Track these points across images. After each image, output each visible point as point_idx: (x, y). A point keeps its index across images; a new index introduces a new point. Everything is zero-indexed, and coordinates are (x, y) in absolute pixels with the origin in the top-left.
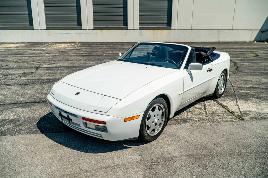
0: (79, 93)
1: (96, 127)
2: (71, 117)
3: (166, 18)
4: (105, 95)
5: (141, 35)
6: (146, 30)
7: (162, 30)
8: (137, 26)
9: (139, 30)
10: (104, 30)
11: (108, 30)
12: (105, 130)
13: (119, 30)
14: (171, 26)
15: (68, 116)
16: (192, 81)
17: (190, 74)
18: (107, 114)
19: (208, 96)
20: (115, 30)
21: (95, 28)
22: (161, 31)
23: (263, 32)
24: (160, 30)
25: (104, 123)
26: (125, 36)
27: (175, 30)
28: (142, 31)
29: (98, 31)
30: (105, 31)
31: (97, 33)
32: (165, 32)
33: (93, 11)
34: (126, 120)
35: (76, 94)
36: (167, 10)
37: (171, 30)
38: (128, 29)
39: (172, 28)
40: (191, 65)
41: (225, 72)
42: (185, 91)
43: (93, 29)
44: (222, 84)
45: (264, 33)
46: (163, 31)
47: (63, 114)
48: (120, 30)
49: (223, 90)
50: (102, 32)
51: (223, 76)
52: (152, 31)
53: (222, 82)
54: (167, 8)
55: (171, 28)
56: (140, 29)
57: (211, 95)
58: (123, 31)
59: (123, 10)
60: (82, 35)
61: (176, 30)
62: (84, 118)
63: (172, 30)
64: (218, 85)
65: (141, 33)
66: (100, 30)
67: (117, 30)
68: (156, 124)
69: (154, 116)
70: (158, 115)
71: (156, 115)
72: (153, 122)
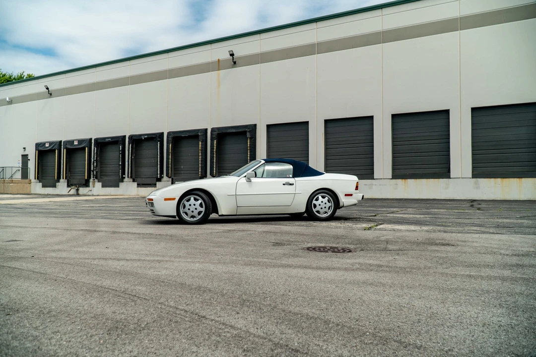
5: (478, 188)
6: (488, 178)
7: (520, 179)
8: (469, 172)
9: (473, 178)
10: (408, 180)
11: (415, 180)
13: (435, 180)
17: (249, 182)
20: (428, 180)
21: (395, 177)
22: (518, 179)
24: (515, 179)
26: (447, 188)
28: (479, 180)
29: (399, 181)
30: (411, 182)
31: (397, 184)
32: (528, 181)
33: (393, 151)
38: (451, 177)
43: (391, 178)
46: (523, 179)
48: (437, 179)
50: (405, 182)
52: (499, 180)
56: (475, 175)
58: (442, 182)
60: (374, 186)
65: (476, 183)
66: (402, 179)
67: (430, 179)
68: (193, 211)
69: (190, 205)
70: (194, 205)
71: (192, 205)
72: (189, 209)
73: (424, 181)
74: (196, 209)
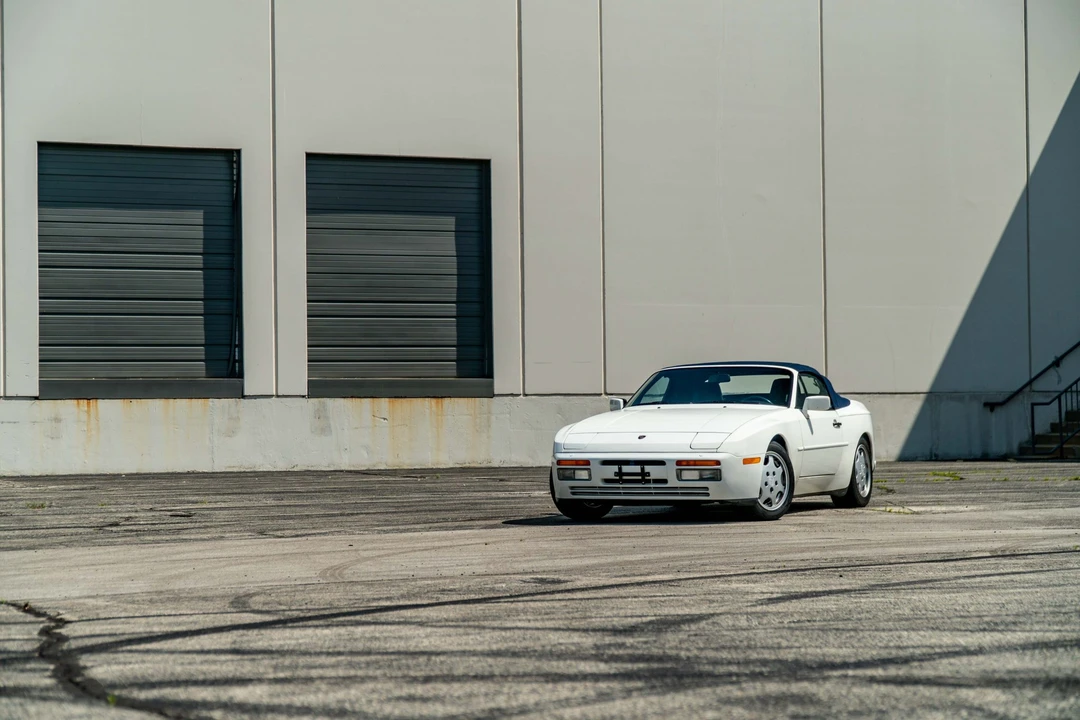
0: (644, 437)
1: (701, 475)
2: (648, 468)
3: (449, 330)
4: (698, 433)
5: (325, 430)
6: (352, 397)
7: (440, 401)
8: (297, 374)
9: (310, 396)
10: (100, 402)
11: (127, 401)
12: (716, 476)
13: (195, 402)
14: (490, 375)
15: (643, 469)
16: (812, 433)
17: (808, 419)
18: (718, 451)
19: (837, 493)
20: (172, 401)
21: (50, 390)
22: (434, 401)
23: (991, 406)
25: (718, 463)
26: (231, 433)
27: (512, 395)
28: (329, 402)
29: (68, 408)
30: (109, 409)
31: (57, 420)
32: (459, 410)
33: (42, 287)
34: (747, 461)
35: (640, 438)
36: (453, 282)
37: (492, 395)
38: (246, 393)
39: (500, 384)
40: (808, 399)
41: (865, 442)
42: (807, 447)
44: (863, 471)
45: (998, 410)
46: (447, 401)
47: (626, 469)
48: (201, 401)
49: (867, 490)
50: (88, 412)
51: (862, 453)
52: (384, 403)
53: (863, 467)
54: (455, 271)
55: (491, 385)
56: (318, 389)
57: (844, 493)
58: (218, 408)
59: (205, 285)
61: (522, 397)
62: (679, 463)
63: (496, 399)
64: (854, 472)
65: (320, 415)
66: (77, 398)
67: (179, 402)
68: (772, 489)
69: (768, 474)
70: (774, 474)
71: (771, 473)
72: (766, 484)
73: (155, 407)
74: (776, 483)
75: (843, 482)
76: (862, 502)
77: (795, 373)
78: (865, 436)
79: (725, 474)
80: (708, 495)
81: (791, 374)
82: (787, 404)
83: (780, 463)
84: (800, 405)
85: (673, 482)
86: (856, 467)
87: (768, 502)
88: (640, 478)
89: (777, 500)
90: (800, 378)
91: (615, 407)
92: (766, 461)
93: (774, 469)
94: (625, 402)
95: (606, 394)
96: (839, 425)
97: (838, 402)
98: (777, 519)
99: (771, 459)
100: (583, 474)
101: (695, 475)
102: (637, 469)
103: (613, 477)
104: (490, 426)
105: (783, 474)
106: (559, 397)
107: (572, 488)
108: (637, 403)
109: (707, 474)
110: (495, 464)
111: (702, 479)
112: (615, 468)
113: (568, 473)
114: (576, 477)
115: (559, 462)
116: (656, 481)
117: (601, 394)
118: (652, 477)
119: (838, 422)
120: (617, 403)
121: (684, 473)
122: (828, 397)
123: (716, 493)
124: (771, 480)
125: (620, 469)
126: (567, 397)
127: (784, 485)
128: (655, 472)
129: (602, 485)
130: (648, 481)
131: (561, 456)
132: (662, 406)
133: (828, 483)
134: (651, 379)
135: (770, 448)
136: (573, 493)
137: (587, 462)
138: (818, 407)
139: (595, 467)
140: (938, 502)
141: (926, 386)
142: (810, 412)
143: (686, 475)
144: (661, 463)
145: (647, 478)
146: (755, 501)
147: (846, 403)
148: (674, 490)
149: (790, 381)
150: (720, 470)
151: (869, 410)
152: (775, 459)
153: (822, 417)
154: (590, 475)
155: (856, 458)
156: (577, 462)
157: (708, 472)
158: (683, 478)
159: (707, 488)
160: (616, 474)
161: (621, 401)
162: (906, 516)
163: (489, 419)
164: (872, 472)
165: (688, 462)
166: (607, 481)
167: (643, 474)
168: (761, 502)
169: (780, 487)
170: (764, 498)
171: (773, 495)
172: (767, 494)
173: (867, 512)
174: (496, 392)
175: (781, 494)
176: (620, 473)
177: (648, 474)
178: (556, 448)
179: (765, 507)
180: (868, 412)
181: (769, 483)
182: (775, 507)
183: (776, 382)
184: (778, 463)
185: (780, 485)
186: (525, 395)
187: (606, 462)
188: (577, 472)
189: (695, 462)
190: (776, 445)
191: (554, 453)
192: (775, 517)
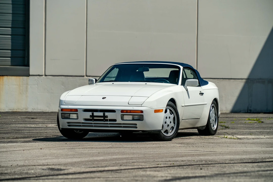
0: (105, 98)
1: (133, 118)
2: (107, 114)
3: (8, 42)
4: (132, 96)
12: (141, 118)
14: (28, 65)
15: (104, 114)
16: (189, 98)
17: (187, 90)
18: (142, 106)
19: (201, 128)
27: (39, 75)
32: (11, 82)
34: (156, 111)
35: (103, 98)
36: (10, 17)
37: (28, 75)
39: (33, 70)
40: (188, 81)
41: (215, 103)
42: (186, 105)
44: (214, 117)
49: (215, 127)
51: (214, 108)
53: (214, 115)
54: (11, 12)
55: (28, 70)
57: (204, 128)
61: (44, 76)
63: (30, 77)
64: (209, 118)
68: (168, 126)
69: (166, 118)
70: (170, 118)
71: (168, 117)
72: (166, 123)
74: (171, 122)
75: (204, 122)
76: (213, 133)
77: (182, 68)
78: (215, 100)
79: (145, 117)
80: (136, 127)
81: (179, 68)
82: (177, 83)
83: (173, 113)
84: (183, 84)
85: (119, 121)
86: (210, 115)
87: (166, 132)
88: (103, 118)
89: (171, 131)
90: (183, 70)
91: (91, 82)
92: (166, 111)
93: (170, 115)
94: (96, 80)
95: (87, 76)
96: (202, 94)
97: (202, 82)
98: (170, 140)
99: (168, 110)
100: (74, 116)
101: (130, 117)
102: (101, 114)
103: (89, 118)
104: (27, 91)
105: (174, 118)
106: (63, 77)
107: (68, 123)
108: (102, 81)
109: (136, 117)
110: (30, 110)
111: (133, 120)
112: (90, 113)
113: (66, 115)
114: (71, 118)
115: (62, 110)
116: (111, 120)
117: (83, 76)
118: (108, 118)
119: (202, 92)
120: (92, 80)
121: (125, 116)
122: (197, 80)
123: (140, 126)
124: (168, 121)
125: (93, 114)
126: (67, 77)
127: (174, 123)
128: (110, 116)
129: (83, 121)
130: (107, 120)
131: (63, 107)
132: (115, 83)
133: (196, 123)
134: (110, 69)
135: (168, 105)
136: (69, 126)
137: (76, 110)
138: (192, 85)
139: (80, 113)
140: (251, 134)
141: (246, 76)
142: (188, 87)
143: (126, 117)
144: (113, 111)
145: (106, 118)
146: (160, 131)
147: (206, 83)
148: (119, 125)
149: (179, 71)
150: (143, 115)
151: (217, 87)
152: (170, 110)
153: (194, 90)
154: (78, 116)
155: (210, 111)
156: (71, 110)
157: (137, 116)
158: (124, 119)
159: (136, 124)
160: (91, 116)
161: (94, 80)
162: (234, 140)
163: (27, 88)
164: (218, 118)
165: (127, 111)
166: (86, 120)
167: (104, 116)
168: (163, 131)
169: (172, 124)
170: (164, 130)
171: (169, 129)
172: (166, 128)
173: (215, 138)
174: (31, 74)
175: (173, 128)
176: (93, 116)
177: (107, 117)
178: (61, 102)
179: (165, 134)
180: (216, 88)
181: (167, 122)
182: (169, 134)
183: (172, 72)
184: (171, 113)
185: (172, 123)
186: (46, 75)
187: (86, 110)
188: (71, 115)
189: (130, 111)
190: (171, 103)
191: (60, 105)
192: (170, 139)
